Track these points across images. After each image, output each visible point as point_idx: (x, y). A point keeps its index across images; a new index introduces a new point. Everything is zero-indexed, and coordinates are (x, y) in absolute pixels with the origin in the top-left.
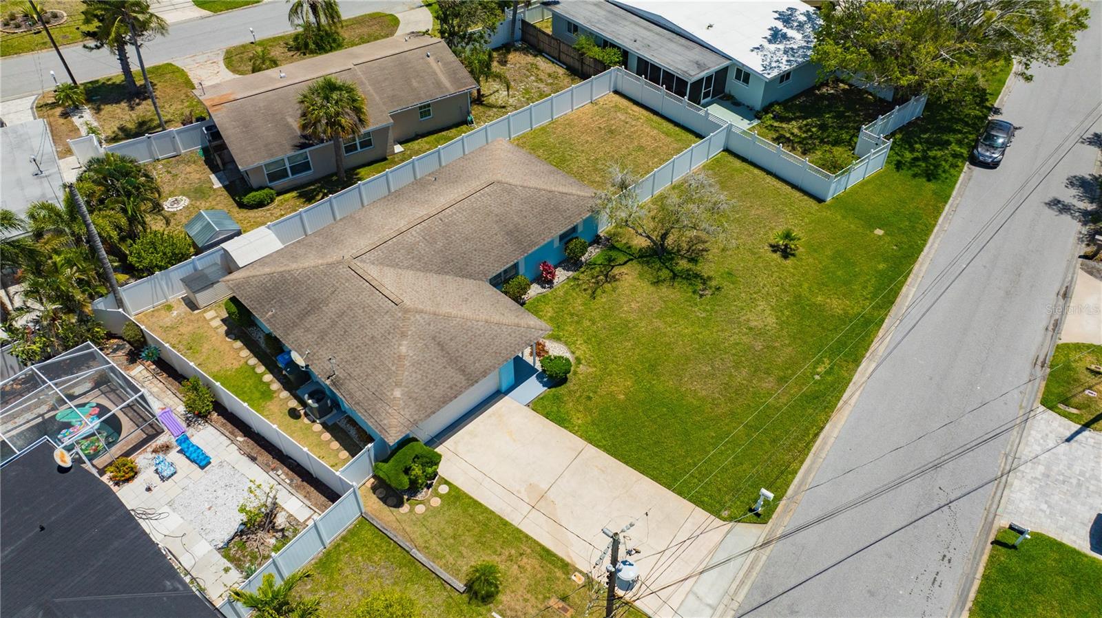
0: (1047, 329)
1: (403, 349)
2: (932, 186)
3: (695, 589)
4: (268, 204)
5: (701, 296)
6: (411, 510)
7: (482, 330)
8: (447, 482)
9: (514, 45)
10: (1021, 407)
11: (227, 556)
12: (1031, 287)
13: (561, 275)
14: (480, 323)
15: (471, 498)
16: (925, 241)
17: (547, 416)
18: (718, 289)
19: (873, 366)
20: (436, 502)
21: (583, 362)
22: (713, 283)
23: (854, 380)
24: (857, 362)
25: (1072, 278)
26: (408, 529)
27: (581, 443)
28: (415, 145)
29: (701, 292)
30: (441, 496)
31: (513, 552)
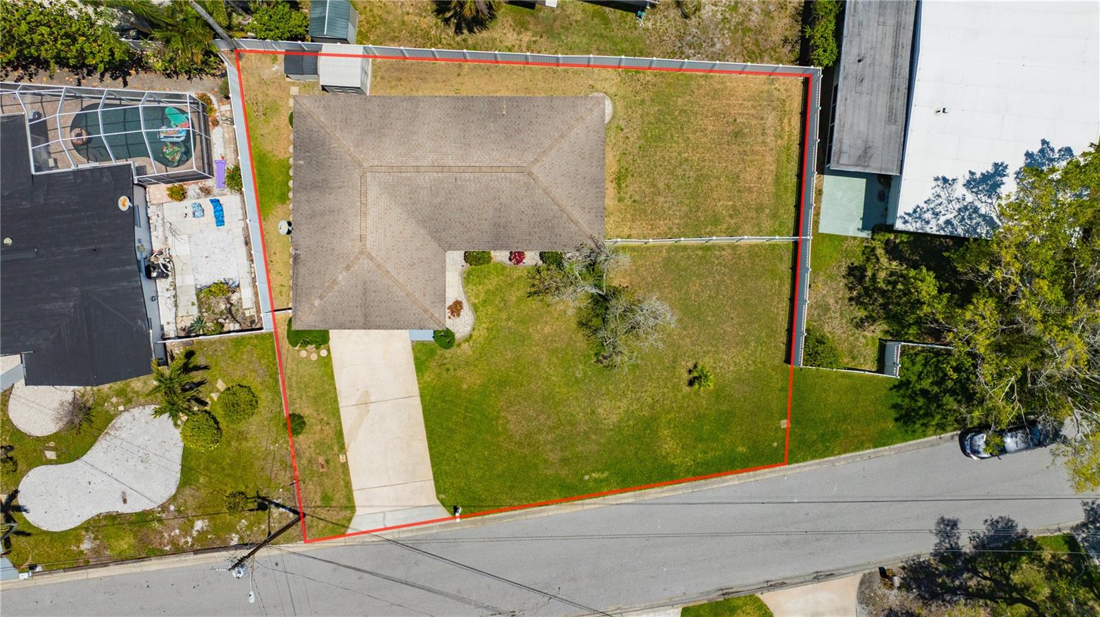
0: (767, 582)
1: (340, 278)
3: (387, 514)
5: (598, 361)
6: (298, 351)
7: (399, 299)
8: (329, 351)
10: (670, 598)
11: (198, 295)
12: (810, 553)
13: (531, 257)
14: (402, 294)
15: (332, 372)
16: (803, 460)
17: (416, 359)
18: (613, 366)
19: (630, 501)
20: (314, 357)
21: (471, 342)
22: (616, 359)
23: (606, 497)
24: (623, 489)
25: (849, 573)
26: (289, 360)
27: (415, 390)
29: (601, 358)
30: (319, 356)
31: (326, 419)
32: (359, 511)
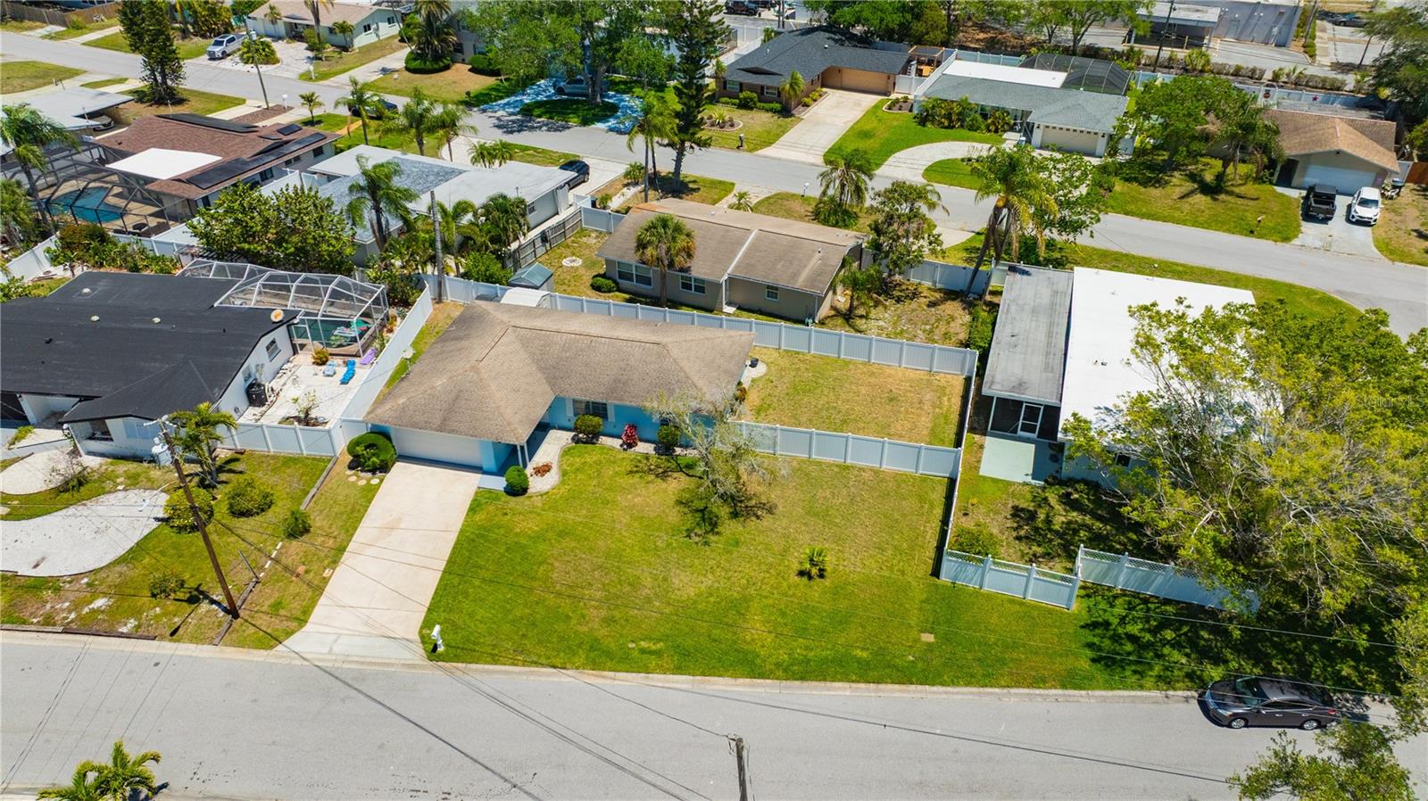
2: (1084, 664)
4: (604, 292)
5: (689, 536)
6: (350, 476)
8: (382, 481)
9: (966, 296)
13: (644, 448)
15: (373, 498)
16: (953, 683)
17: (474, 501)
18: (706, 543)
19: (684, 686)
20: (363, 482)
21: (545, 497)
22: (712, 538)
23: (650, 675)
24: (679, 670)
26: (334, 480)
27: (457, 528)
28: (745, 316)
29: (692, 534)
30: (368, 483)
31: (336, 533)
32: (308, 627)
